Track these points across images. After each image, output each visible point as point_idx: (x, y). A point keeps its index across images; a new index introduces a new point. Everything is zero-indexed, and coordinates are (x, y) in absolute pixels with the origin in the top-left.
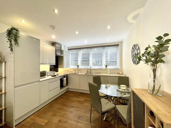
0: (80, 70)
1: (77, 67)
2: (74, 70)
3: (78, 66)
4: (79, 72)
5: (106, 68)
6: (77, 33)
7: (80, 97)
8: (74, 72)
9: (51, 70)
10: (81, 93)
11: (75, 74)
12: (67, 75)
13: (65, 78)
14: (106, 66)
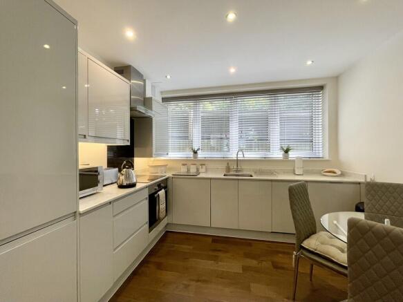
0: (203, 163)
1: (191, 154)
2: (184, 165)
3: (195, 152)
4: (201, 170)
5: (287, 157)
6: (231, 17)
7: (220, 254)
8: (183, 170)
9: (111, 163)
10: (216, 239)
11: (188, 176)
12: (167, 179)
13: (163, 191)
14: (287, 151)
